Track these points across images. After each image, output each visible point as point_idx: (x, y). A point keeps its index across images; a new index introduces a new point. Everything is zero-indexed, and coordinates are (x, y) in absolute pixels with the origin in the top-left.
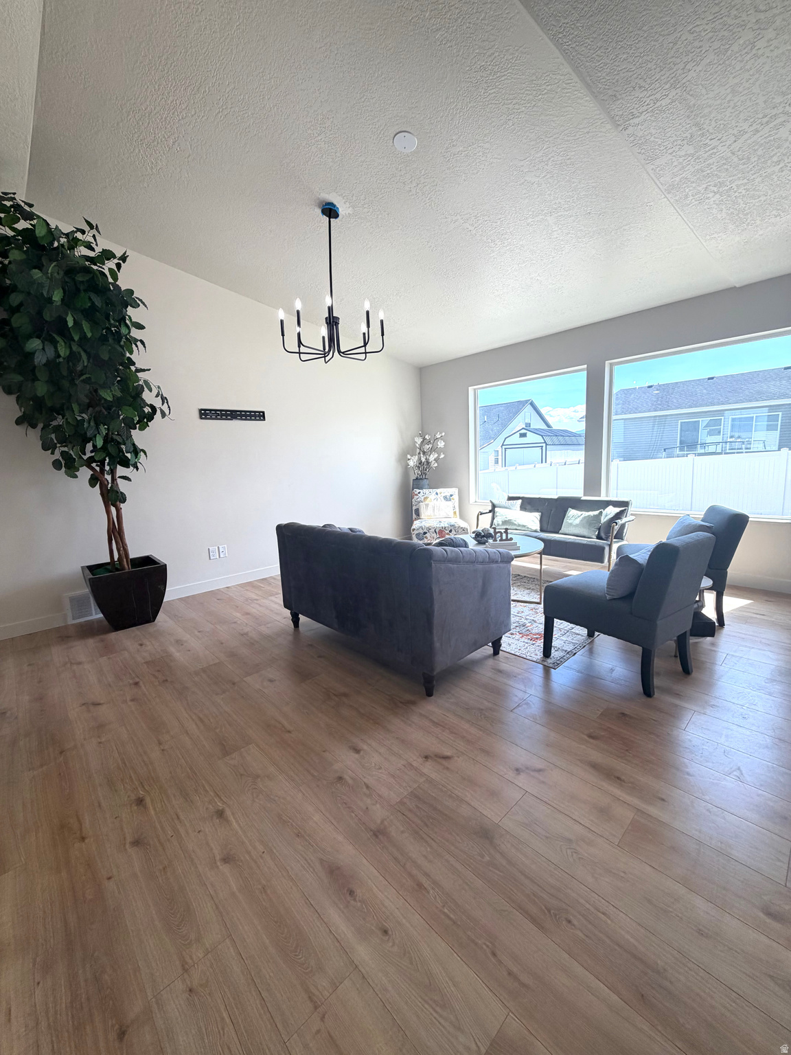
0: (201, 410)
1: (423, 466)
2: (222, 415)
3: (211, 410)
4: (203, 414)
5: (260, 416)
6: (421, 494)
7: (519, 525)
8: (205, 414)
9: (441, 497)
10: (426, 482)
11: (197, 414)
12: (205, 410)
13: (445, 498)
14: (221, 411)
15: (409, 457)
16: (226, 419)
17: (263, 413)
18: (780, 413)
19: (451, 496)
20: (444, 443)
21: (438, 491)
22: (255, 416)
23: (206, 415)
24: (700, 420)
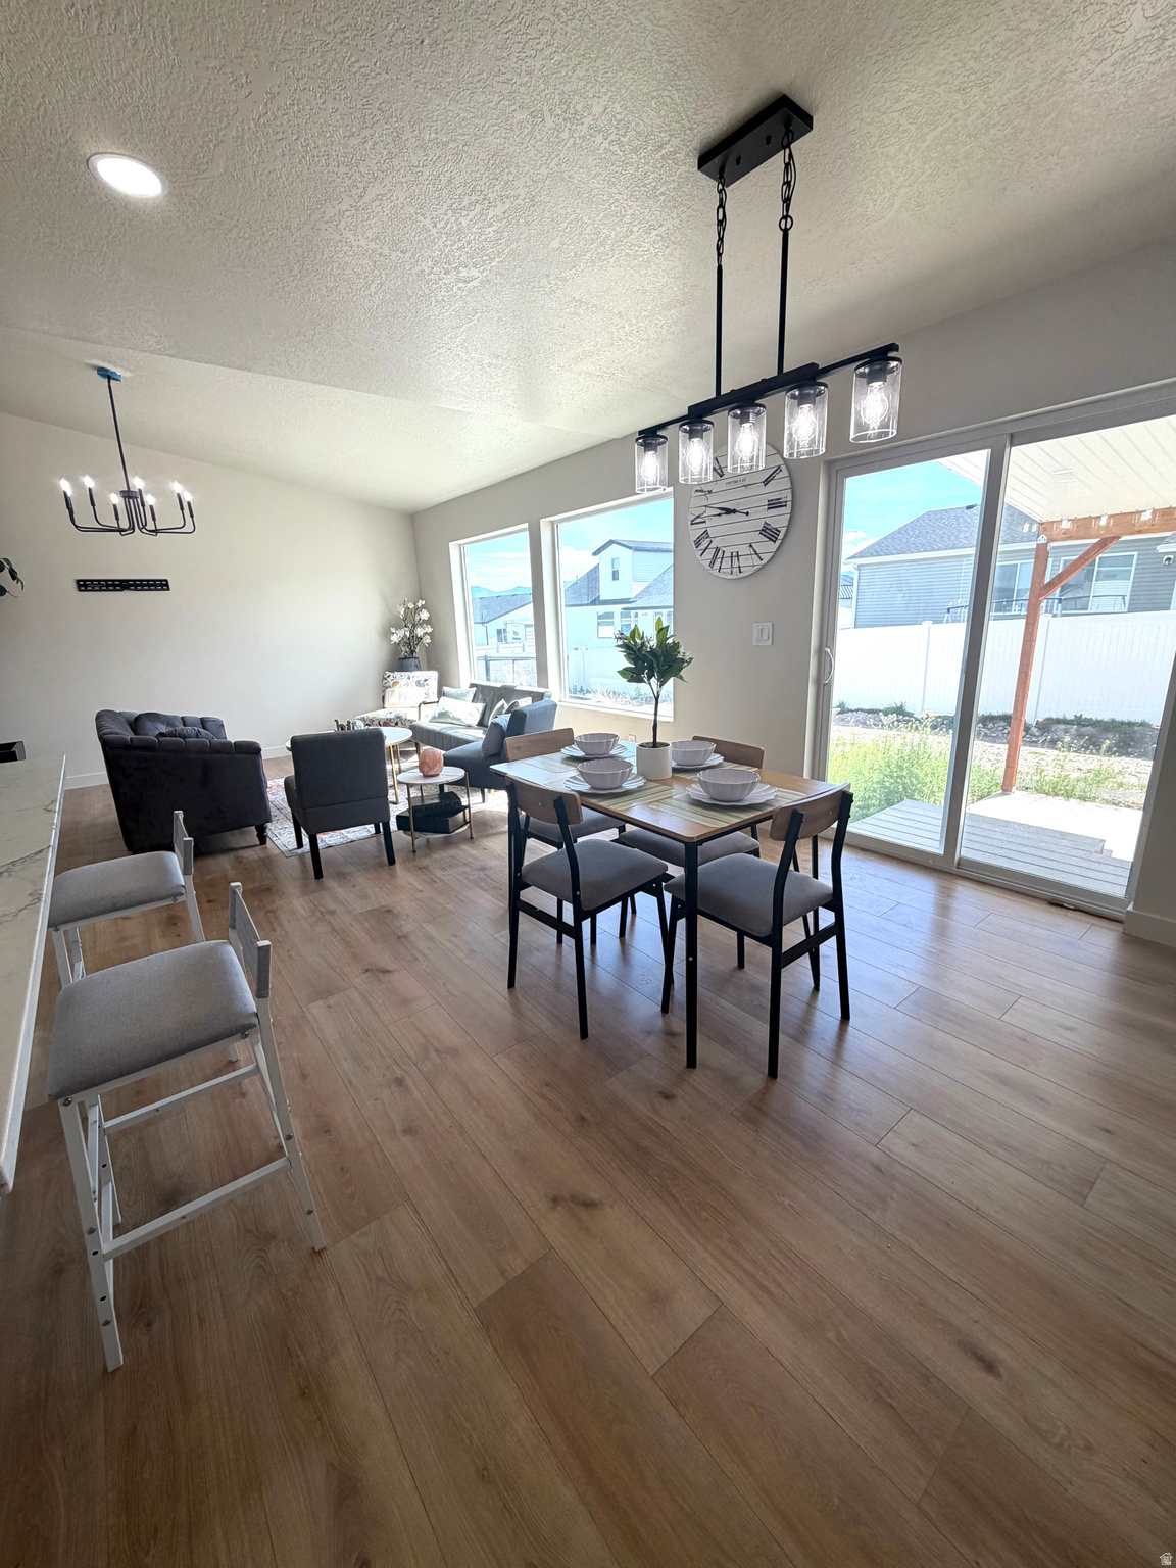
0: (78, 581)
1: (412, 642)
2: (108, 585)
3: (92, 581)
4: (82, 585)
5: (162, 585)
6: (391, 677)
7: (454, 718)
8: (84, 585)
9: (413, 681)
10: (413, 662)
11: (74, 586)
12: (84, 581)
13: (418, 683)
14: (106, 581)
15: (393, 630)
16: (115, 590)
17: (166, 581)
18: (1136, 554)
19: (426, 680)
20: (428, 615)
21: (411, 674)
22: (155, 585)
23: (86, 586)
24: (1019, 562)
